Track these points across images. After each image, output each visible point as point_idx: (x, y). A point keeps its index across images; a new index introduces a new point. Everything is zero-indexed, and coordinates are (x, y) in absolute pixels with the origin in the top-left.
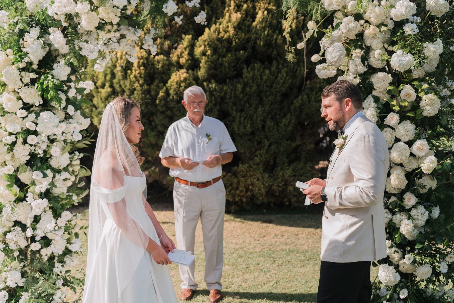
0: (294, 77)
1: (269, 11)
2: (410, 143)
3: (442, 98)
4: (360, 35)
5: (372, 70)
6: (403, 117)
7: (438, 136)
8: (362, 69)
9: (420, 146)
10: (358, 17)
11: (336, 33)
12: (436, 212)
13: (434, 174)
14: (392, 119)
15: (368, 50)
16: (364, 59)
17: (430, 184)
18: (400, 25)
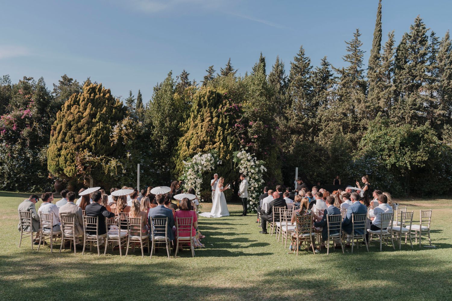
0: (229, 169)
1: (223, 155)
2: (254, 183)
3: (259, 176)
4: (247, 167)
5: (248, 172)
6: (253, 179)
7: (258, 182)
8: (247, 172)
9: (256, 183)
10: (246, 164)
11: (243, 166)
12: (258, 193)
13: (258, 187)
14: (251, 179)
15: (248, 169)
16: (247, 170)
17: (257, 189)
18: (252, 166)
